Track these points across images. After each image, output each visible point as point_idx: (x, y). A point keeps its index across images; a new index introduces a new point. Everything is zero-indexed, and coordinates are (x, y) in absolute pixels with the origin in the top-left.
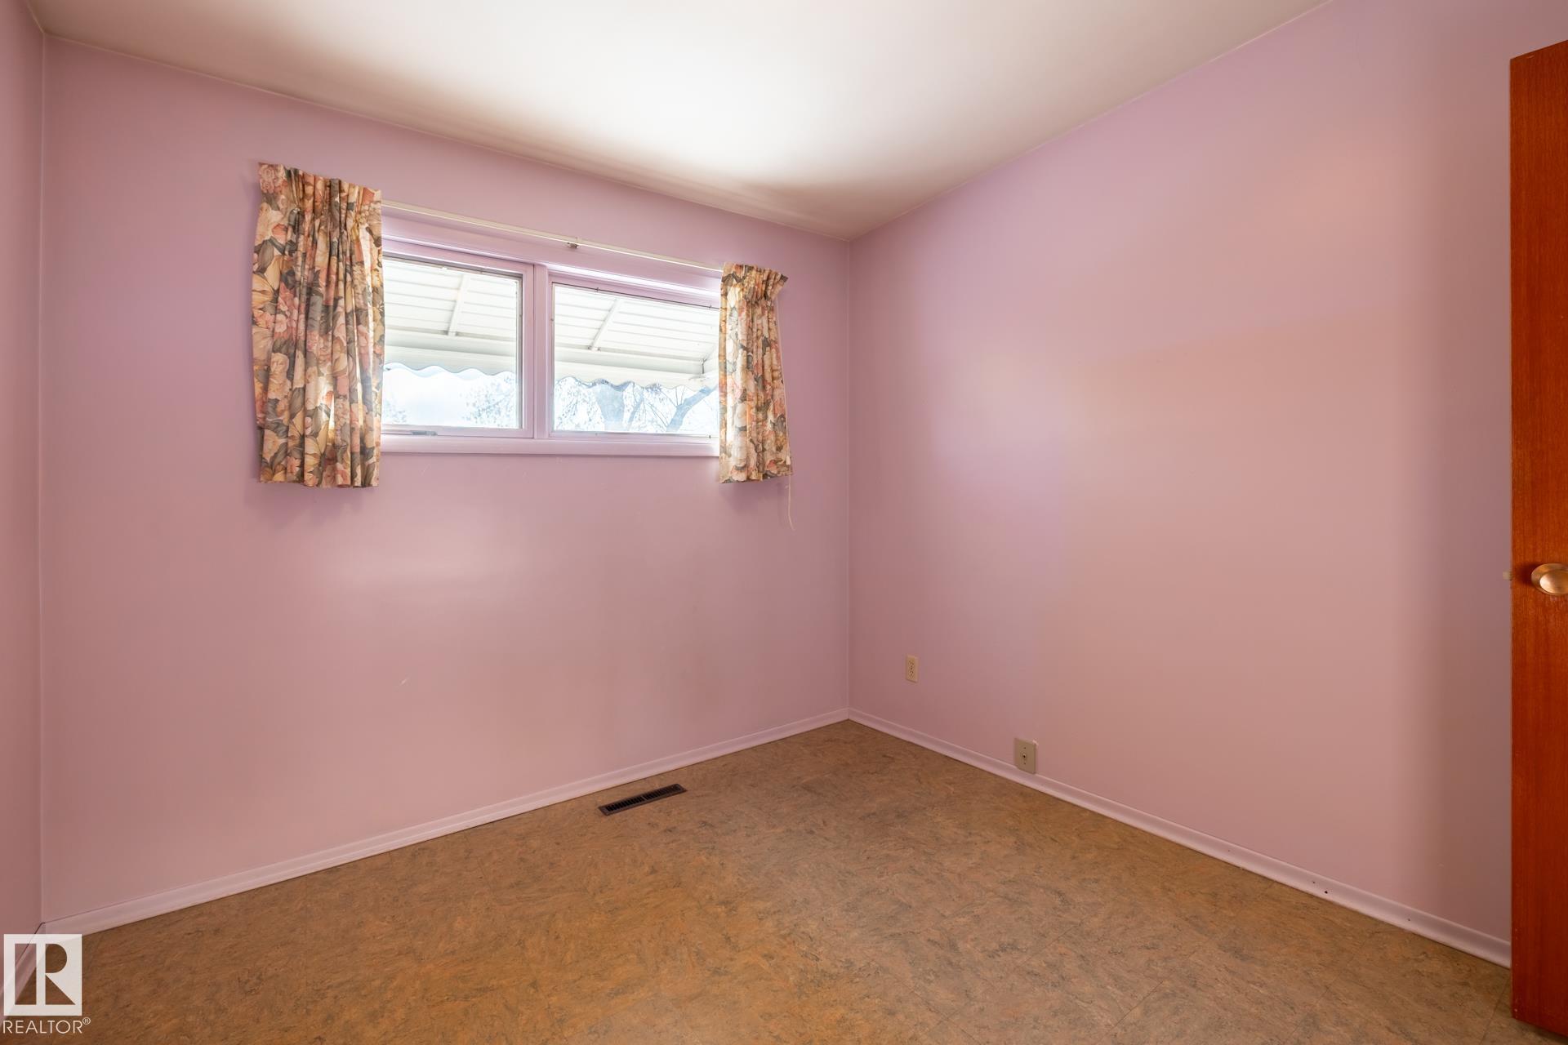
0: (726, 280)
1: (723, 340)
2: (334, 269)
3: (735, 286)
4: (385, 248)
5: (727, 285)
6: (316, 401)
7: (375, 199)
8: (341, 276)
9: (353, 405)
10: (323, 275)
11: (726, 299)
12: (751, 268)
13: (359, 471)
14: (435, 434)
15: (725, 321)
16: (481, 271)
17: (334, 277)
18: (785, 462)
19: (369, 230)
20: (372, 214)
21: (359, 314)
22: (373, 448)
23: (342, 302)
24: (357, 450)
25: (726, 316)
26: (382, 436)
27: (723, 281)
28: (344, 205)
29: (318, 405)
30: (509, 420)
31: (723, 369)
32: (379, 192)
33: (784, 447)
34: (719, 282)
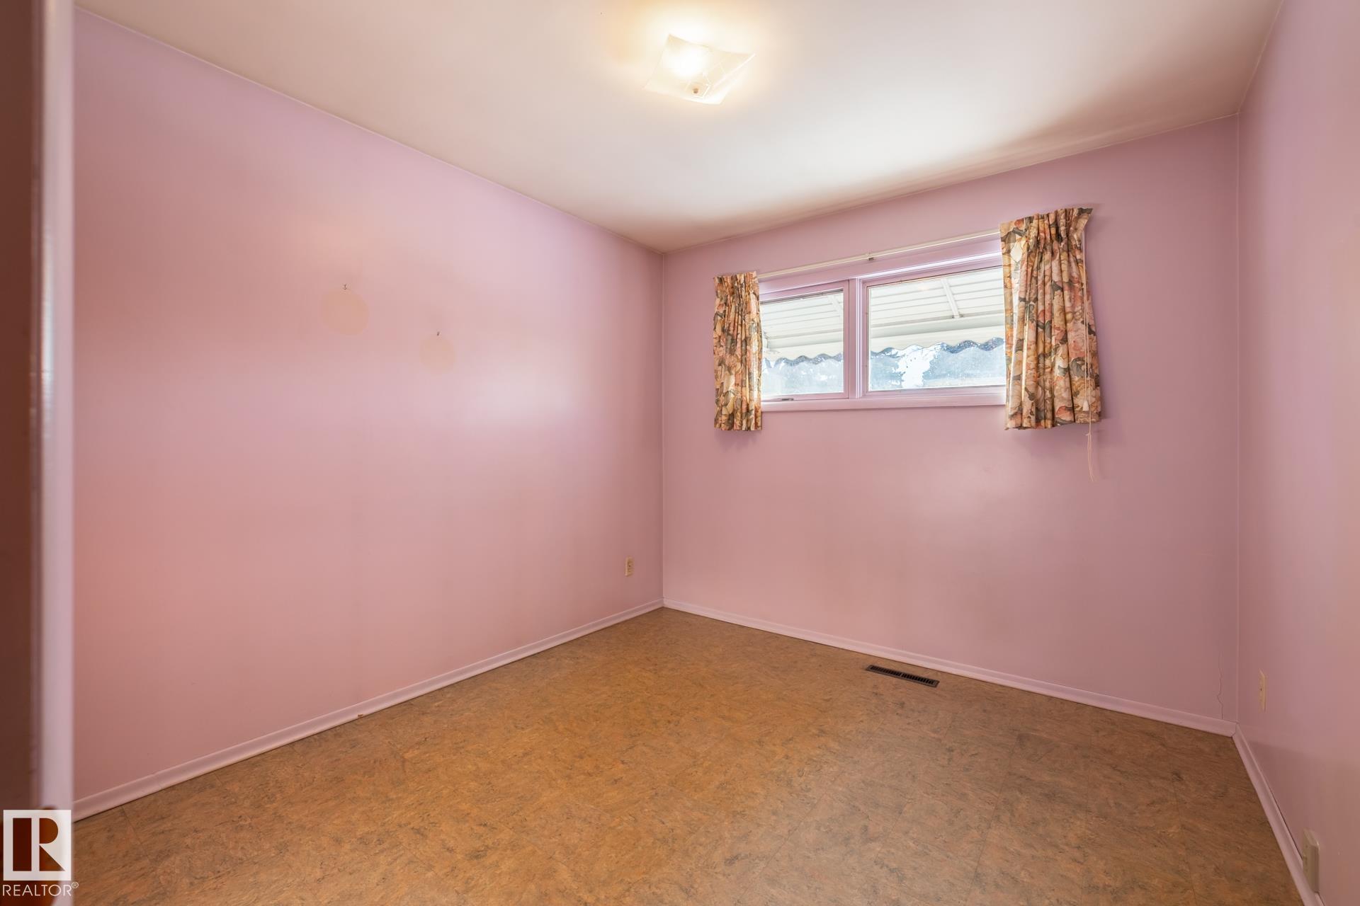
0: (1006, 239)
1: (1008, 295)
2: (736, 320)
3: (1020, 240)
4: (760, 300)
5: (1009, 242)
6: (727, 388)
7: (754, 276)
8: (740, 323)
9: (744, 388)
10: (732, 325)
11: (1010, 256)
12: (1031, 219)
13: (744, 422)
14: (792, 400)
15: (1010, 277)
16: (822, 294)
17: (736, 324)
18: (1082, 408)
19: (754, 293)
20: (754, 284)
21: (746, 341)
22: (752, 410)
23: (739, 336)
24: (744, 411)
25: (1010, 272)
26: (762, 403)
27: (1003, 240)
28: (739, 286)
29: (729, 390)
30: (839, 388)
31: (1009, 321)
32: (755, 272)
33: (1081, 392)
34: (1000, 244)
